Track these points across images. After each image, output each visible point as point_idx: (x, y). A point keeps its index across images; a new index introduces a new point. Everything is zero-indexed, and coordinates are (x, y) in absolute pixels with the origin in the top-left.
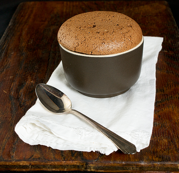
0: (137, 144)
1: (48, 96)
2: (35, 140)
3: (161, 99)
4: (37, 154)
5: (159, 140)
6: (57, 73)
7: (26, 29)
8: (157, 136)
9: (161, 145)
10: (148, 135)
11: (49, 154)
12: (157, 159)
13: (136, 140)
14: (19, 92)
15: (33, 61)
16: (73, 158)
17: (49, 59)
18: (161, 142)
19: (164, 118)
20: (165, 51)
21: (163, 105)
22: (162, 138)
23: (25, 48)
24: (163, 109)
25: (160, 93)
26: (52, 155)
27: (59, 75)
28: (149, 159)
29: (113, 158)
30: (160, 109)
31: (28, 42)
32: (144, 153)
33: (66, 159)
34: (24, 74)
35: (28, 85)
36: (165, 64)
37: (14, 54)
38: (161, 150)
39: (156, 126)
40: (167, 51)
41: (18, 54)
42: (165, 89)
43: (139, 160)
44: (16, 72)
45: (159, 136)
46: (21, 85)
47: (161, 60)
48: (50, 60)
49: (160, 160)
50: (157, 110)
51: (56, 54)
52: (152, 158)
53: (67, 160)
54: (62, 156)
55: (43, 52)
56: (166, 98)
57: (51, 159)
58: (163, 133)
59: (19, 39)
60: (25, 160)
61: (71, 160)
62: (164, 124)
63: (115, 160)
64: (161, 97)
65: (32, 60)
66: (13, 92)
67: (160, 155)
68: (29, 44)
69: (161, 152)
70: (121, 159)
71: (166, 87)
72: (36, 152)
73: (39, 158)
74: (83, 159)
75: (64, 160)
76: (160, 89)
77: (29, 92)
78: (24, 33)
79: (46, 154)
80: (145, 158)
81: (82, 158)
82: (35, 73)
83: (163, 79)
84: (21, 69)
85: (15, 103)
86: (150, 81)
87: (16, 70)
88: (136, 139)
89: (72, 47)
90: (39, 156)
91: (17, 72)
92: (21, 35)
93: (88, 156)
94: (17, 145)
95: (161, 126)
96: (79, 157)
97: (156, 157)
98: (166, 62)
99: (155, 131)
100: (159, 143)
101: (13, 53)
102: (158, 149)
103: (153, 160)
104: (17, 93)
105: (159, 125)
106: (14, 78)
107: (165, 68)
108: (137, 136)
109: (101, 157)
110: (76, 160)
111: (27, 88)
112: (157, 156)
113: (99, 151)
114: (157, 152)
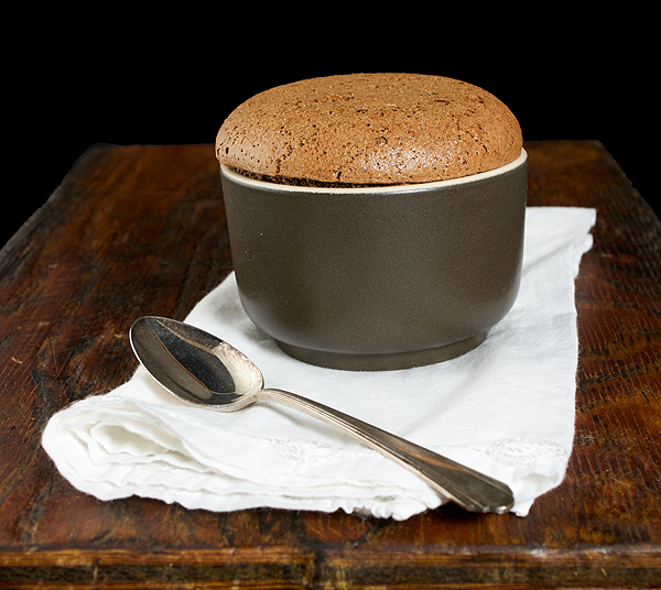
0: (514, 480)
1: (177, 357)
2: (118, 484)
3: (599, 374)
4: (125, 527)
5: (598, 483)
6: (212, 303)
7: (109, 208)
8: (593, 471)
9: (610, 496)
10: (558, 450)
11: (172, 526)
12: (596, 536)
13: (513, 468)
14: (69, 361)
15: (127, 284)
16: (267, 538)
17: (184, 280)
18: (609, 488)
19: (615, 422)
20: (604, 255)
21: (609, 389)
22: (612, 476)
23: (100, 254)
24: (609, 398)
25: (595, 357)
26: (182, 528)
27: (220, 310)
28: (565, 537)
29: (421, 534)
30: (598, 398)
31: (113, 239)
32: (544, 520)
33: (236, 542)
34: (91, 316)
35: (104, 344)
36: (606, 285)
37: (58, 268)
38: (608, 511)
39: (587, 444)
40: (610, 256)
41: (74, 269)
42: (611, 347)
43: (527, 541)
44: (64, 311)
45: (598, 473)
46: (77, 344)
47: (591, 276)
48: (188, 282)
49: (609, 539)
50: (587, 403)
51: (210, 267)
52: (578, 532)
53: (244, 545)
54: (224, 531)
55: (166, 263)
56: (616, 370)
57: (178, 542)
58: (613, 463)
59: (81, 232)
60: (75, 544)
61: (257, 543)
62: (616, 440)
63: (429, 542)
64: (598, 368)
65: (122, 283)
66: (47, 361)
67: (608, 525)
68: (116, 243)
69: (609, 515)
70: (453, 538)
71: (614, 342)
72: (122, 522)
73: (132, 540)
74: (303, 541)
75: (231, 545)
76: (592, 349)
77: (108, 360)
78: (98, 217)
79: (160, 526)
80: (548, 533)
81: (299, 537)
82: (131, 315)
83: (602, 323)
84: (82, 304)
85: (50, 390)
86: (556, 318)
87: (63, 307)
88: (511, 464)
89: (269, 161)
90: (133, 532)
91: (67, 312)
92: (88, 221)
93: (326, 530)
94: (49, 502)
95: (605, 445)
96: (289, 536)
97: (590, 529)
98: (609, 280)
99: (583, 457)
100: (600, 491)
101: (55, 266)
102: (598, 507)
103: (582, 541)
104: (61, 365)
105: (597, 443)
106: (52, 326)
107: (609, 296)
108: (516, 453)
109: (375, 533)
110: (276, 545)
111: (98, 350)
112: (595, 529)
113: (367, 507)
114: (593, 516)
